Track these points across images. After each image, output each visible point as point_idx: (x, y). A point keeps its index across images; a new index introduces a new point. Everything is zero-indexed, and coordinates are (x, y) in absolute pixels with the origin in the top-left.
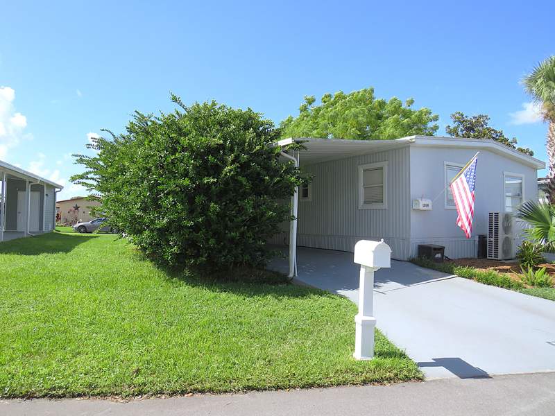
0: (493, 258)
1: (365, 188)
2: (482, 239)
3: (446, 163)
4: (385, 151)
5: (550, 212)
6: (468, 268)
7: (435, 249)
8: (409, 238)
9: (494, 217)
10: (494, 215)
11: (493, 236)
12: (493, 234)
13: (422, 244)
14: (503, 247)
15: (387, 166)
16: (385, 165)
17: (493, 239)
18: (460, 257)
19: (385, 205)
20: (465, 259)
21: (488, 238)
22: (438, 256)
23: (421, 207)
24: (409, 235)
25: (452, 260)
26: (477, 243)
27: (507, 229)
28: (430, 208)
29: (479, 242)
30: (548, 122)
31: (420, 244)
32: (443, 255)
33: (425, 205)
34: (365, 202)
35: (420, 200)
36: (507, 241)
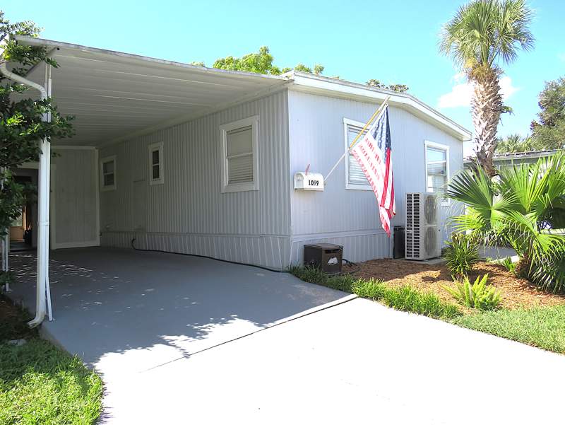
0: (413, 258)
1: (230, 160)
2: (399, 232)
3: (346, 121)
4: (254, 101)
5: (490, 189)
6: (375, 282)
7: (328, 251)
8: (290, 236)
9: (413, 200)
10: (413, 197)
11: (413, 227)
12: (413, 224)
13: (311, 243)
14: (425, 242)
15: (257, 123)
16: (255, 121)
17: (412, 232)
18: (369, 259)
19: (256, 185)
20: (375, 261)
21: (406, 230)
22: (333, 261)
23: (306, 186)
24: (289, 230)
25: (355, 265)
26: (392, 237)
27: (430, 216)
28: (321, 186)
29: (394, 235)
30: (473, 82)
31: (306, 244)
32: (340, 259)
33: (312, 183)
34: (230, 182)
35: (304, 174)
36: (431, 234)
